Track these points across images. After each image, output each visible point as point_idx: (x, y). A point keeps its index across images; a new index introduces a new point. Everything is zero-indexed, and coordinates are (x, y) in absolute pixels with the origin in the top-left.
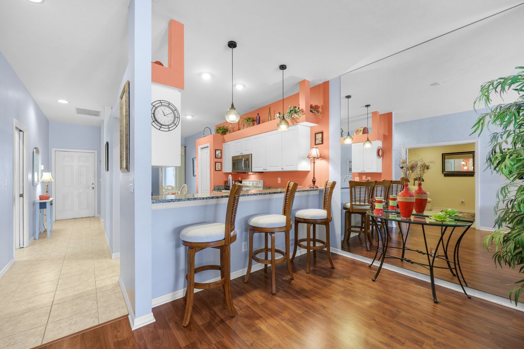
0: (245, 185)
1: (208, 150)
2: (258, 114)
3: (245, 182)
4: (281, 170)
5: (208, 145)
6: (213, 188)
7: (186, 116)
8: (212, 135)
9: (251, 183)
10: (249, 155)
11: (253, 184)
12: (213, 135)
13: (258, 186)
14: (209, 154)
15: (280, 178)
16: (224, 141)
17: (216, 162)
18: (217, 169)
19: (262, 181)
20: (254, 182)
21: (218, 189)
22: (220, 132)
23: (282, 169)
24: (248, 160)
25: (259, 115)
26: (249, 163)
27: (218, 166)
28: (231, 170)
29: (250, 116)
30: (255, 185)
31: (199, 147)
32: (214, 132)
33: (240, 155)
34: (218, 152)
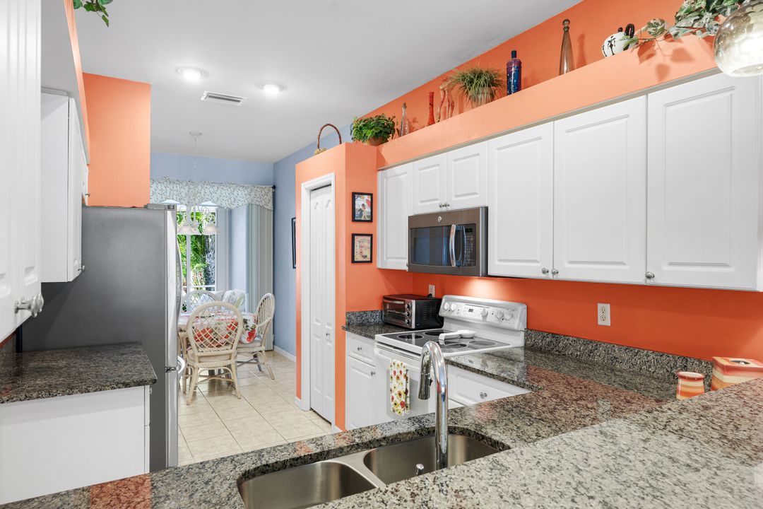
0: (454, 315)
1: (328, 196)
2: (514, 54)
3: (453, 306)
4: (640, 280)
5: (330, 178)
6: (343, 322)
7: (261, 85)
8: (344, 144)
9: (478, 311)
10: (476, 210)
11: (485, 317)
12: (347, 145)
13: (504, 324)
14: (332, 206)
15: (608, 307)
16: (381, 164)
17: (353, 235)
18: (358, 258)
19: (521, 310)
20: (491, 310)
21: (361, 325)
22: (369, 133)
23: (649, 277)
24: (471, 229)
25: (519, 57)
26: (475, 243)
27: (362, 245)
28: (406, 261)
29: (478, 67)
30: (491, 319)
31: (305, 186)
32: (348, 138)
33: (438, 209)
34: (361, 202)
